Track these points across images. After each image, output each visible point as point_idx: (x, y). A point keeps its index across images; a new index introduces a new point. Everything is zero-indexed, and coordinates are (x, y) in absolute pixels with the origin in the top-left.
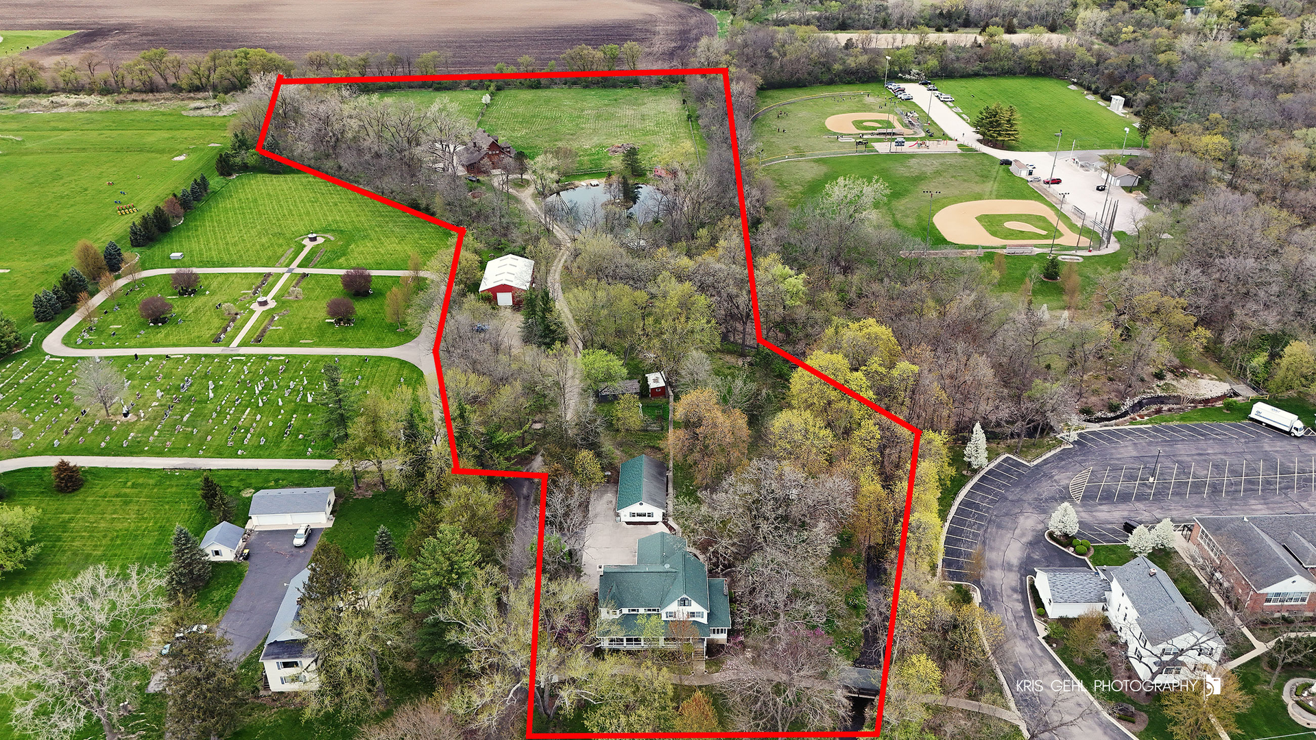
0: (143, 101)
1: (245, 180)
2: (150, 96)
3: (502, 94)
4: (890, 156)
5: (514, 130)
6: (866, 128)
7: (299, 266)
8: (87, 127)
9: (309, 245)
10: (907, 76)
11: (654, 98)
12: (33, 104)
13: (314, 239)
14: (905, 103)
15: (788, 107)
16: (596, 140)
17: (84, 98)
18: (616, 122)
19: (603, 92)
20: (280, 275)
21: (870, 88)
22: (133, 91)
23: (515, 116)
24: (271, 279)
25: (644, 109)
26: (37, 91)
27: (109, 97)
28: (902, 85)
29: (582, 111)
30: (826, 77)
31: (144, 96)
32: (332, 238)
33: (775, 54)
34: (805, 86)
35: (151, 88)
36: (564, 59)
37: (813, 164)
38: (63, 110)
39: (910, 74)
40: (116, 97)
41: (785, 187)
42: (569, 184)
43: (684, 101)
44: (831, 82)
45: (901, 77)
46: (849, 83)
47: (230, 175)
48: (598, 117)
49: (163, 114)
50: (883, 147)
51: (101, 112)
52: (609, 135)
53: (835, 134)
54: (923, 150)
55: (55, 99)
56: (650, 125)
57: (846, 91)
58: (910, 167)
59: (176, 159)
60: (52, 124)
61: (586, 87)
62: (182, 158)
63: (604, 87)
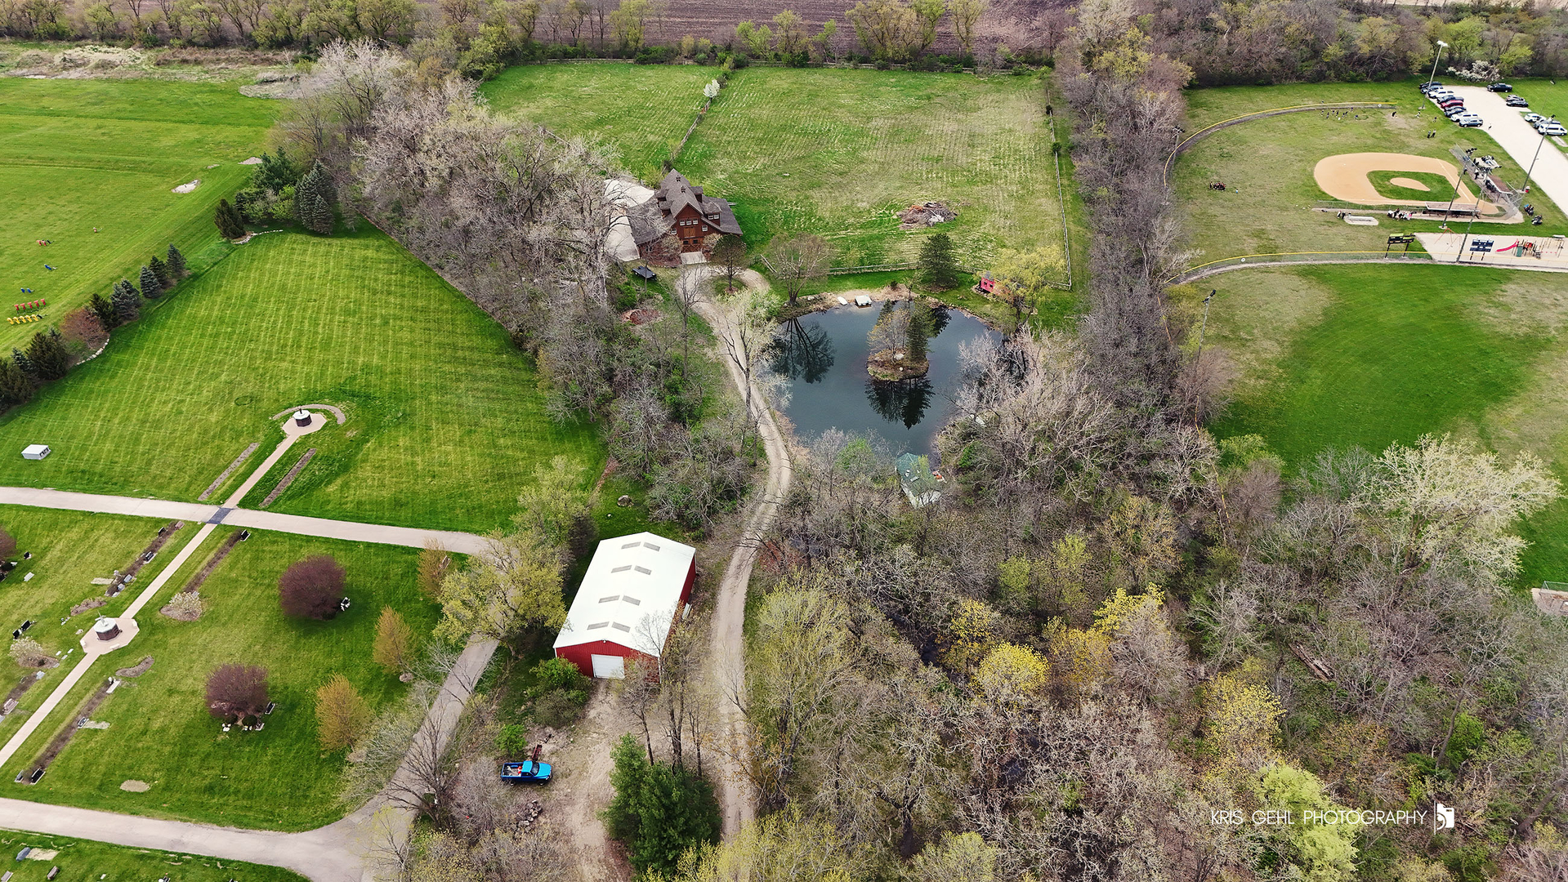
0: (197, 62)
1: (260, 250)
2: (210, 54)
3: (743, 75)
4: (1457, 272)
5: (743, 157)
6: (1399, 193)
7: (244, 504)
8: (91, 109)
9: (293, 433)
10: (1465, 73)
11: (995, 96)
12: (39, 61)
13: (305, 422)
14: (1468, 133)
15: (1240, 131)
16: (881, 190)
17: (117, 54)
18: (923, 149)
19: (909, 79)
20: (196, 527)
21: (1396, 92)
22: (191, 43)
23: (753, 125)
24: (170, 541)
25: (975, 121)
26: (57, 36)
27: (151, 53)
28: (1459, 91)
29: (869, 119)
30: (1310, 69)
31: (199, 54)
32: (341, 418)
33: (1221, 24)
34: (1270, 84)
35: (217, 40)
36: (851, 17)
37: (1296, 281)
38: (74, 74)
39: (1470, 68)
40: (165, 52)
41: (1243, 343)
42: (815, 301)
43: (1049, 110)
44: (1319, 78)
45: (1452, 75)
46: (1353, 81)
47: (242, 234)
48: (894, 134)
49: (213, 90)
50: (1443, 247)
51: (127, 82)
52: (908, 180)
53: (1336, 203)
54: (1526, 262)
55: (75, 53)
56: (983, 159)
57: (1347, 97)
58: (1506, 308)
59: (181, 189)
60: (45, 102)
61: (881, 68)
62: (191, 187)
63: (914, 69)
